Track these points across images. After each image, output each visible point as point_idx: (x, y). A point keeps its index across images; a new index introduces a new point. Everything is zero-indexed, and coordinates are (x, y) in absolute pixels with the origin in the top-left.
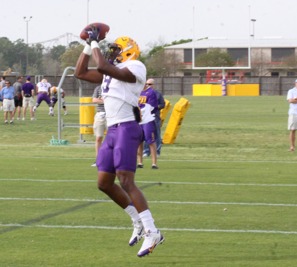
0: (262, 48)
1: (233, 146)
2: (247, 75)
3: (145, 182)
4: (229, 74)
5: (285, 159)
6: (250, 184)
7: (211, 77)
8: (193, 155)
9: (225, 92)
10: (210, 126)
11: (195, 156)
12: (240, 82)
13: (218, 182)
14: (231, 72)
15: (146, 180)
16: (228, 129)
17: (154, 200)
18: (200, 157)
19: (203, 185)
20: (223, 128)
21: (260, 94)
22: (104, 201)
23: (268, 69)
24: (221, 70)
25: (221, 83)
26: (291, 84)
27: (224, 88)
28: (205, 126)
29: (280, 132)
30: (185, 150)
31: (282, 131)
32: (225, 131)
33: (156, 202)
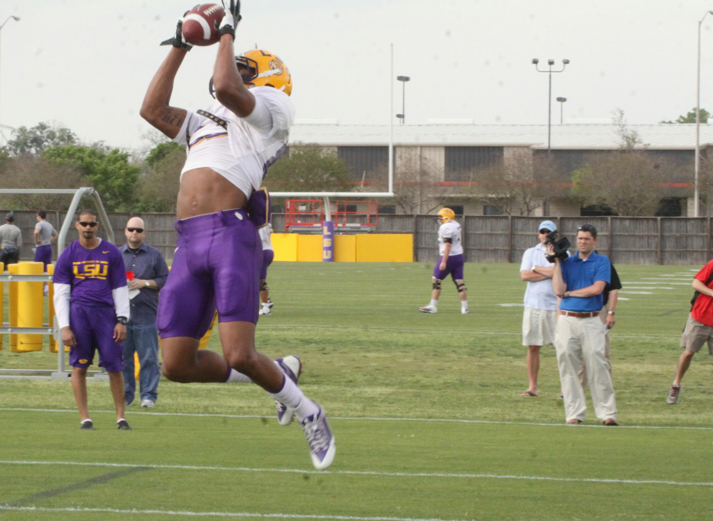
0: (422, 147)
1: (338, 382)
2: (385, 212)
3: (115, 465)
4: (341, 209)
5: (458, 415)
6: (365, 473)
7: (296, 216)
8: (236, 403)
9: (329, 252)
10: (286, 332)
11: (242, 405)
12: (368, 229)
13: (288, 466)
14: (346, 203)
15: (117, 461)
16: (329, 342)
17: (131, 508)
18: (254, 408)
19: (253, 473)
20: (316, 338)
21: (416, 257)
22: (10, 508)
23: (437, 199)
24: (322, 198)
25: (322, 231)
26: (491, 234)
27: (327, 242)
28: (274, 333)
29: (453, 349)
30: (219, 389)
31: (460, 347)
32: (321, 346)
33: (134, 511)
